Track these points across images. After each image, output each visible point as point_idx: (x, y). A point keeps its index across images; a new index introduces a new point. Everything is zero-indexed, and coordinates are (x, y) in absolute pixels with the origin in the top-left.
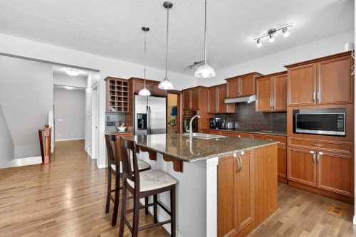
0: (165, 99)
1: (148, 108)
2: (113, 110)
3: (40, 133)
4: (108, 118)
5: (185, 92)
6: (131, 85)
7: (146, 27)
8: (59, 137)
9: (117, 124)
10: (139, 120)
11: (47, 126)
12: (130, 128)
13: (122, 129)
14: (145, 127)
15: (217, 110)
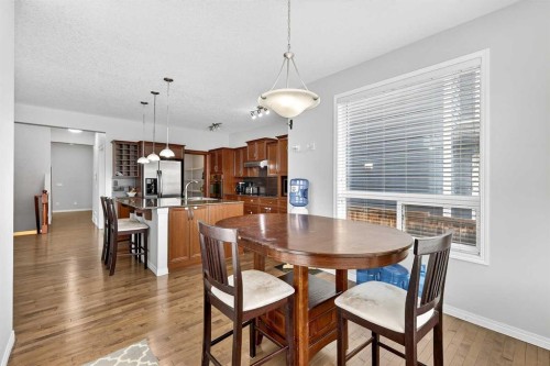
0: (179, 163)
1: (159, 173)
2: (120, 174)
3: (36, 199)
4: (115, 183)
5: (212, 153)
6: (140, 147)
8: (57, 206)
9: (126, 189)
10: (148, 186)
11: (45, 192)
12: (140, 194)
13: (132, 194)
14: (156, 193)
15: (241, 174)
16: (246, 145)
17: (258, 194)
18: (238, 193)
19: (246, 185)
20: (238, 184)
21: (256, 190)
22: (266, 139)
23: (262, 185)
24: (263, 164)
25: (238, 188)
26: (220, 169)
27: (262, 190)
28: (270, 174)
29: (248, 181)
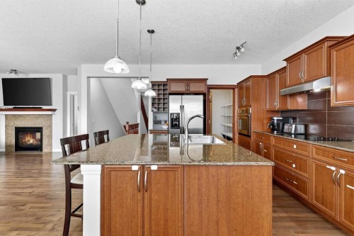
1: (182, 107)
2: (155, 110)
4: (155, 117)
7: (151, 29)
9: (162, 122)
14: (178, 127)
15: (277, 105)
16: (285, 64)
17: (306, 135)
18: (273, 130)
19: (285, 121)
20: (272, 119)
21: (301, 129)
22: (327, 38)
23: (314, 122)
24: (317, 87)
25: (273, 124)
26: (249, 101)
27: (313, 129)
28: (333, 103)
29: (289, 116)
